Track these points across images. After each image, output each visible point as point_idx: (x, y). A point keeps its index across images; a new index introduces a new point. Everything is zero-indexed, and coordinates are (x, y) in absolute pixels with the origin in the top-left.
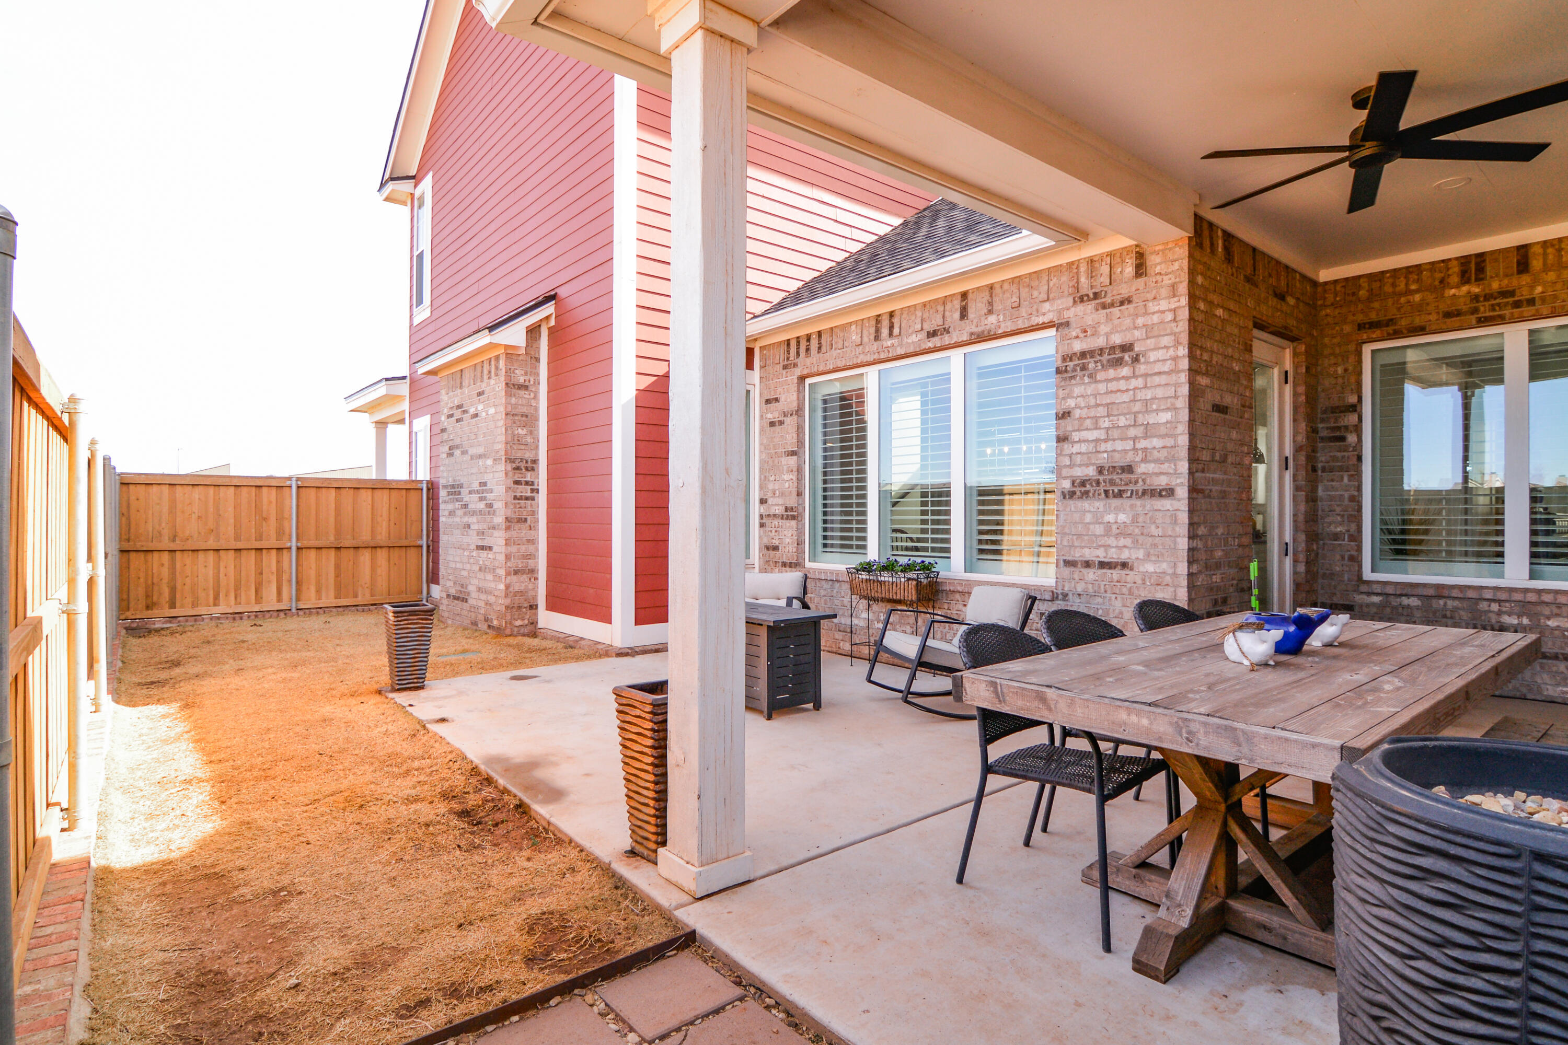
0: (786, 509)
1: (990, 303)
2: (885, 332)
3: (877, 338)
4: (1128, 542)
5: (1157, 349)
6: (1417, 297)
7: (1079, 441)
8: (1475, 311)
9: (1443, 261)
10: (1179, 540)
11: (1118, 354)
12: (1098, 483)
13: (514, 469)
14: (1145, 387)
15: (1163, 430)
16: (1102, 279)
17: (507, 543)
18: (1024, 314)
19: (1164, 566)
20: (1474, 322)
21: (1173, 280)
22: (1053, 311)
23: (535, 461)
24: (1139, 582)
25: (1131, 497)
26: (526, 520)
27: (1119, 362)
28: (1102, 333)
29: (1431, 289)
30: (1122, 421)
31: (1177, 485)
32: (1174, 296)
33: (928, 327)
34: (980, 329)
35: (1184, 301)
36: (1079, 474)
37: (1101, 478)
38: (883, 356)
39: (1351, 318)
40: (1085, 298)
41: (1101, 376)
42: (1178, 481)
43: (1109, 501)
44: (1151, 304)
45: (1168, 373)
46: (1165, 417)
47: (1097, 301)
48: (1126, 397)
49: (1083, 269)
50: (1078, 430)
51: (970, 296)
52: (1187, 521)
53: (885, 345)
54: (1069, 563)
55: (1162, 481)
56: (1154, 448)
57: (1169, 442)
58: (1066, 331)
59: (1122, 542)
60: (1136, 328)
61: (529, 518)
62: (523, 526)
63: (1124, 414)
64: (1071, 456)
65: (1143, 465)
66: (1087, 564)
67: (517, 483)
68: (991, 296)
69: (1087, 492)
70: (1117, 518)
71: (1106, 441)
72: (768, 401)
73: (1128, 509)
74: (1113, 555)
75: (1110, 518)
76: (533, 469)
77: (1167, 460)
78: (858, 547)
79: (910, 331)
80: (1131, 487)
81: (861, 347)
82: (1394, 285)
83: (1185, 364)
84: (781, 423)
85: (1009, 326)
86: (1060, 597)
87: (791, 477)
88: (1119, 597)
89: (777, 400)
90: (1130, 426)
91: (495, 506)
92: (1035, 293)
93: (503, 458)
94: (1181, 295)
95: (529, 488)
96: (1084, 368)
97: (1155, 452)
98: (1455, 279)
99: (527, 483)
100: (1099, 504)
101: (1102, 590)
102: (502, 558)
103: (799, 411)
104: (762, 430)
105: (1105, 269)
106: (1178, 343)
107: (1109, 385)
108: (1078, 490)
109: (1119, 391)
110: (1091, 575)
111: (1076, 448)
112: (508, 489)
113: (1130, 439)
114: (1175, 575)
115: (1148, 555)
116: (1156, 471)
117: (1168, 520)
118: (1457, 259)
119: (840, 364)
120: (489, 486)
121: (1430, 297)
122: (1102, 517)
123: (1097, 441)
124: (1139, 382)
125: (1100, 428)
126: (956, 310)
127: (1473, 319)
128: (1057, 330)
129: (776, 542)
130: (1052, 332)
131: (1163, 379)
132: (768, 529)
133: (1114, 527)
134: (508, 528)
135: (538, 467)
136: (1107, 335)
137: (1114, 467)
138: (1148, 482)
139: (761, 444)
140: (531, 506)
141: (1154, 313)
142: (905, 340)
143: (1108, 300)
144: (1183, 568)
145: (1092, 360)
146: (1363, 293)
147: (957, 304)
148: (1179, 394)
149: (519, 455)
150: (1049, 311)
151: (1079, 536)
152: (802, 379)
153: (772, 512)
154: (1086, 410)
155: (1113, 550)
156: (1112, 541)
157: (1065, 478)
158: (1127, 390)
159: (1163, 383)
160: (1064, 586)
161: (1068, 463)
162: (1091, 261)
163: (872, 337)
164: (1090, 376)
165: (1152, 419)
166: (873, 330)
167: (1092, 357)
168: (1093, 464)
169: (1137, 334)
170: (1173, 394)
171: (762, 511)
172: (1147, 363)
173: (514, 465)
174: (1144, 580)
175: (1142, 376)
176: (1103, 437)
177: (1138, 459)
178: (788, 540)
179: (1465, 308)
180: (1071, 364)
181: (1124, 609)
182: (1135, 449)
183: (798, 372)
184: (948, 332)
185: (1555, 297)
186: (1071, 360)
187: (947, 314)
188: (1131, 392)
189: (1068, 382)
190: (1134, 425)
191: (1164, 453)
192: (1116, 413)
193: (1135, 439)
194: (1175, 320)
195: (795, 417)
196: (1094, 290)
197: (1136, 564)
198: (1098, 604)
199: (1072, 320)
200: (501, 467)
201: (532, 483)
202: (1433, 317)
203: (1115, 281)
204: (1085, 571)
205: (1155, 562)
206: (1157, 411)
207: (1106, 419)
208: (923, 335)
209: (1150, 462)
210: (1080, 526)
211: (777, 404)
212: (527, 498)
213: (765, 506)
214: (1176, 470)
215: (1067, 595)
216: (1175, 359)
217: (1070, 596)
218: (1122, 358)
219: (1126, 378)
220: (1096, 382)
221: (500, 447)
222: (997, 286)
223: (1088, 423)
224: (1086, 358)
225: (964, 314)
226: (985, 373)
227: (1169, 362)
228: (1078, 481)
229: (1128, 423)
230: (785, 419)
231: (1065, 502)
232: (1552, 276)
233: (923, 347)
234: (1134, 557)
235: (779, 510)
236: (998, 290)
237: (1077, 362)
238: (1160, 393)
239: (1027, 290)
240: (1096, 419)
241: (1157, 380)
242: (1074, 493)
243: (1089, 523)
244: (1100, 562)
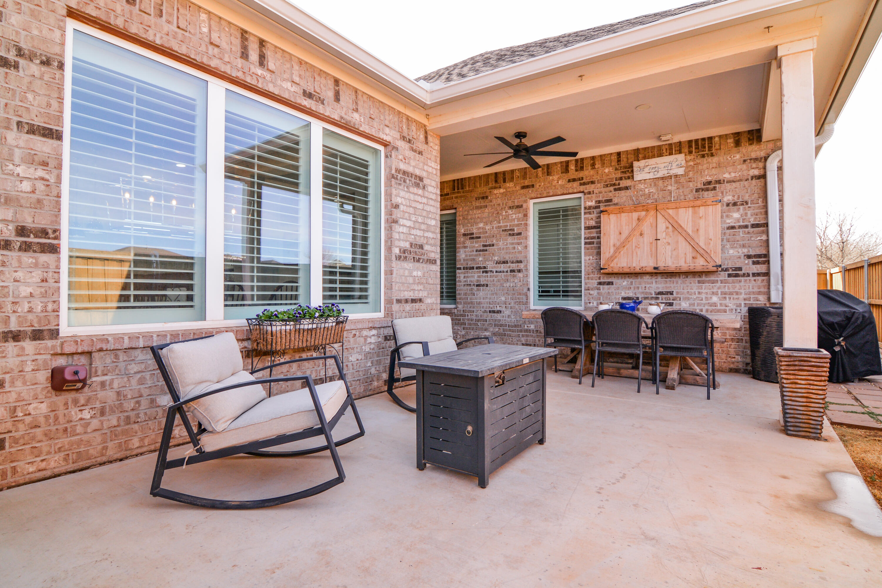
4: (422, 287)
7: (402, 226)
10: (438, 286)
11: (417, 180)
12: (411, 253)
14: (427, 204)
15: (433, 229)
16: (413, 132)
18: (377, 126)
19: (433, 299)
21: (436, 154)
22: (392, 136)
24: (426, 309)
25: (421, 262)
27: (417, 184)
28: (411, 164)
30: (419, 219)
31: (437, 258)
36: (402, 246)
37: (412, 250)
40: (405, 139)
41: (411, 189)
42: (437, 256)
43: (414, 264)
46: (433, 222)
47: (409, 144)
48: (421, 205)
49: (404, 120)
50: (401, 218)
54: (399, 301)
55: (432, 256)
56: (430, 237)
57: (435, 236)
58: (397, 153)
59: (420, 287)
60: (423, 170)
63: (421, 215)
64: (399, 233)
65: (427, 246)
66: (406, 301)
68: (356, 98)
69: (406, 257)
70: (418, 274)
71: (414, 229)
73: (421, 269)
74: (416, 295)
75: (415, 273)
77: (434, 245)
79: (285, 77)
80: (422, 257)
90: (422, 223)
92: (383, 118)
94: (438, 164)
96: (405, 181)
97: (430, 240)
100: (411, 265)
101: (412, 316)
105: (414, 129)
106: (437, 187)
107: (414, 196)
108: (402, 255)
109: (418, 202)
110: (408, 307)
111: (401, 229)
114: (437, 303)
115: (428, 294)
116: (431, 250)
117: (435, 276)
122: (412, 273)
123: (410, 227)
124: (425, 200)
125: (411, 221)
128: (393, 150)
133: (417, 279)
136: (414, 167)
137: (416, 244)
138: (428, 255)
141: (430, 166)
143: (413, 147)
144: (439, 300)
145: (407, 178)
150: (388, 134)
151: (403, 283)
154: (405, 207)
155: (415, 292)
156: (416, 287)
157: (397, 247)
159: (433, 205)
161: (398, 238)
162: (406, 117)
164: (407, 187)
165: (429, 222)
167: (408, 176)
168: (409, 241)
172: (428, 191)
175: (426, 197)
176: (412, 226)
177: (425, 242)
178: (25, 291)
180: (399, 175)
182: (424, 236)
186: (399, 173)
187: (322, 86)
189: (399, 186)
190: (424, 223)
191: (433, 241)
192: (416, 213)
193: (423, 231)
194: (436, 175)
196: (408, 137)
197: (423, 299)
199: (399, 148)
203: (417, 138)
204: (405, 305)
206: (431, 219)
207: (414, 216)
208: (299, 90)
209: (429, 245)
210: (403, 277)
214: (436, 250)
218: (420, 184)
219: (420, 194)
220: (409, 192)
222: (360, 94)
223: (406, 215)
227: (434, 195)
228: (402, 250)
229: (421, 221)
231: (397, 262)
234: (423, 295)
236: (360, 97)
237: (403, 176)
238: (432, 209)
239: (377, 111)
240: (410, 214)
241: (431, 202)
242: (400, 257)
243: (407, 276)
244: (412, 299)
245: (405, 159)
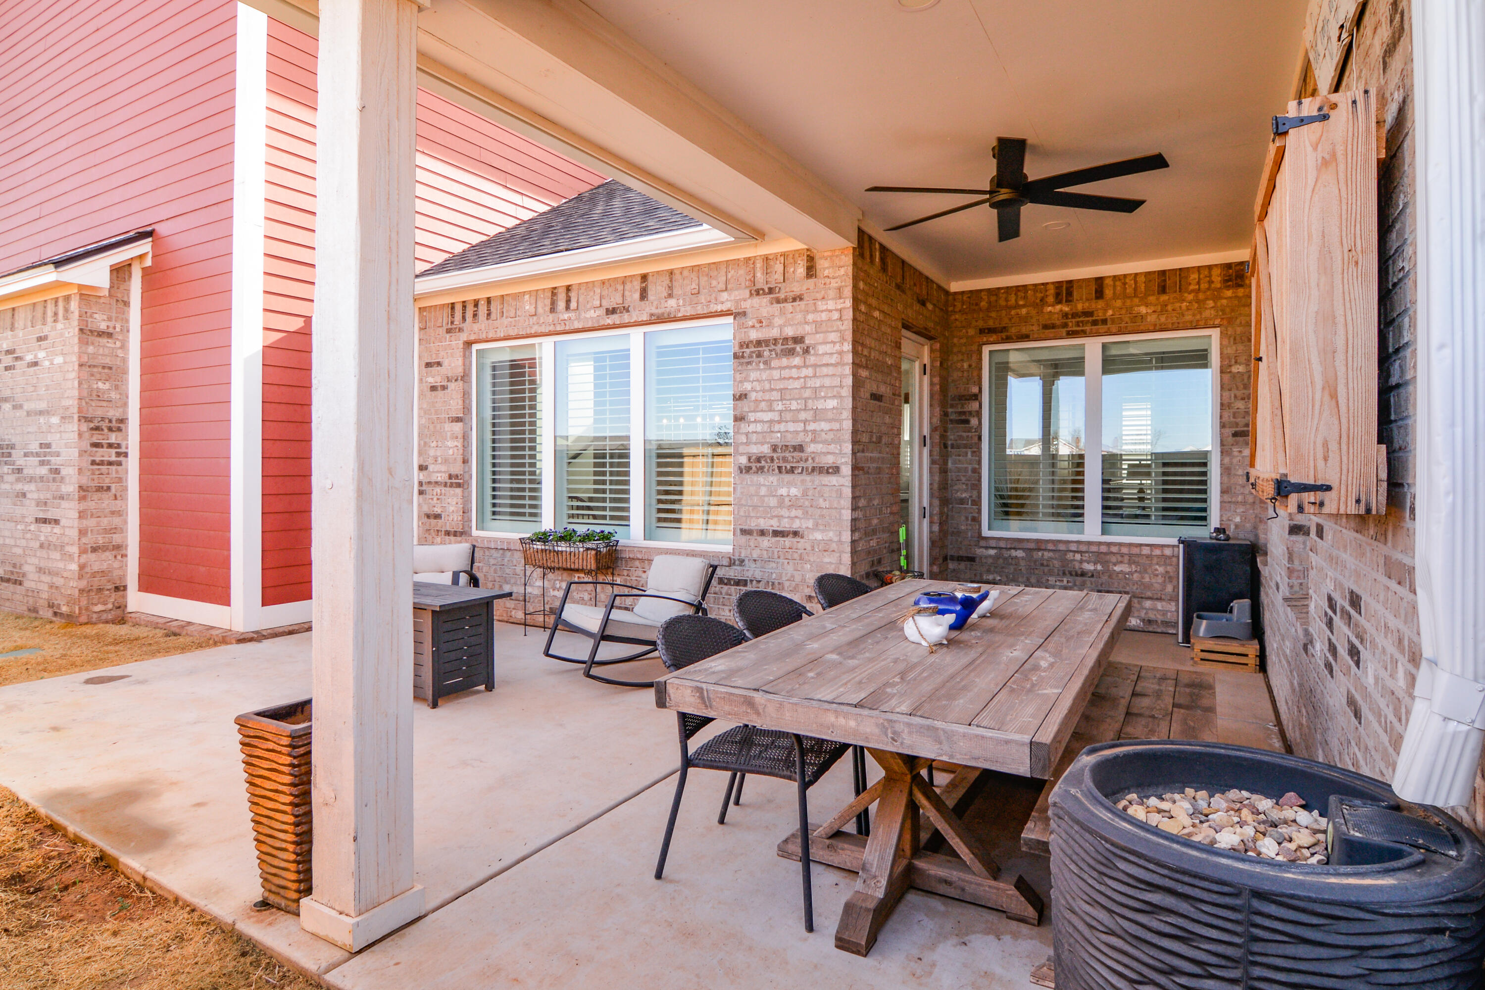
0: (450, 477)
1: (670, 288)
2: (561, 305)
3: (553, 310)
4: (799, 513)
5: (825, 343)
6: (1024, 311)
7: (755, 421)
8: (1065, 325)
9: (1043, 284)
10: (843, 511)
11: (791, 345)
12: (772, 459)
13: (92, 429)
14: (815, 376)
15: (830, 415)
16: (776, 276)
17: (82, 515)
18: (703, 301)
19: (831, 534)
20: (1064, 334)
21: (839, 284)
22: (731, 301)
23: (122, 421)
24: (809, 548)
25: (802, 473)
26: (109, 488)
27: (791, 352)
28: (776, 325)
29: (1035, 305)
30: (794, 405)
31: (842, 463)
32: (840, 298)
33: (607, 304)
34: (659, 311)
35: (849, 303)
36: (755, 451)
37: (775, 455)
38: (559, 328)
39: (974, 323)
40: (761, 292)
41: (774, 363)
42: (843, 460)
43: (782, 476)
44: (820, 303)
45: (835, 365)
46: (832, 403)
47: (772, 296)
48: (797, 384)
49: (759, 265)
50: (754, 411)
51: (650, 278)
52: (850, 495)
53: (562, 317)
54: (744, 532)
55: (829, 460)
56: (822, 430)
57: (836, 426)
58: (743, 320)
59: (794, 513)
60: (806, 323)
61: (113, 486)
62: (105, 495)
63: (796, 399)
64: (747, 434)
65: (812, 445)
66: (762, 533)
67: (96, 445)
68: (671, 281)
69: (762, 468)
70: (789, 492)
71: (779, 422)
72: (428, 365)
73: (799, 484)
74: (785, 525)
75: (783, 491)
76: (119, 430)
77: (833, 441)
78: (531, 515)
79: (588, 306)
80: (802, 464)
81: (535, 318)
82: (1007, 300)
83: (849, 358)
84: (444, 388)
85: (688, 311)
86: (737, 562)
87: (456, 443)
88: (791, 562)
89: (439, 364)
90: (801, 410)
91: (64, 472)
92: (714, 283)
93: (76, 417)
94: (846, 298)
95: (113, 451)
96: (759, 355)
97: (823, 434)
98: (1051, 299)
99: (110, 446)
100: (772, 479)
101: (776, 556)
102: (74, 533)
103: (465, 377)
104: (421, 394)
105: (779, 268)
106: (843, 339)
107: (782, 372)
108: (753, 465)
109: (791, 378)
110: (766, 542)
111: (752, 428)
112: (82, 453)
113: (801, 421)
114: (840, 542)
115: (817, 525)
116: (824, 450)
117: (834, 495)
118: (1053, 283)
119: (513, 333)
120: (54, 448)
121: (1033, 312)
122: (776, 491)
123: (771, 422)
124: (809, 372)
125: (774, 411)
126: (636, 290)
127: (1063, 331)
128: (735, 318)
129: (438, 510)
130: (730, 319)
131: (830, 370)
132: (427, 496)
133: (787, 499)
134: (82, 499)
135: (127, 427)
136: (781, 327)
137: (786, 446)
138: (817, 460)
139: (420, 409)
140: (117, 472)
141: (822, 311)
142: (583, 315)
143: (782, 296)
144: (847, 536)
145: (767, 349)
146: (984, 304)
147: (637, 285)
148: (844, 384)
149: (99, 413)
150: (727, 300)
151: (755, 507)
152: (468, 344)
153: (434, 479)
154: (761, 393)
155: (786, 520)
156: (784, 512)
157: (742, 454)
158: (799, 378)
159: (830, 373)
160: (740, 553)
161: (745, 441)
162: (766, 259)
163: (548, 308)
164: (765, 363)
165: (820, 405)
166: (548, 302)
167: (767, 346)
168: (768, 443)
169: (808, 328)
170: (839, 384)
171: (421, 477)
172: (816, 355)
173: (92, 425)
174: (813, 547)
175: (811, 366)
176: (777, 418)
177: (808, 439)
178: (452, 509)
179: (1058, 323)
180: (748, 351)
181: (795, 573)
182: (805, 431)
183: (464, 337)
184: (628, 311)
185: (1121, 319)
186: (747, 347)
187: (627, 293)
188: (802, 380)
189: (744, 367)
190: (805, 409)
191: (831, 436)
192: (788, 397)
193: (805, 422)
194: (840, 319)
195: (460, 383)
196: (769, 286)
197: (806, 533)
198: (772, 568)
199: (749, 311)
200: (73, 427)
201: (119, 446)
202: (1035, 328)
203: (788, 279)
204: (760, 539)
205: (823, 531)
206: (825, 398)
207: (780, 403)
208: (602, 312)
209: (819, 442)
210: (755, 498)
211: (439, 368)
212: (110, 463)
213: (425, 472)
214: (841, 450)
215: (743, 561)
216: (841, 353)
217: (746, 562)
218: (794, 349)
219: (798, 367)
220: (771, 368)
221: (71, 402)
222: (677, 272)
223: (763, 405)
224: (761, 346)
225: (644, 295)
226: (664, 352)
227: (835, 356)
228: (754, 457)
229: (799, 407)
230: (449, 384)
231: (741, 475)
232: (1119, 303)
233: (602, 323)
234: (804, 526)
235: (442, 477)
236: (677, 276)
237: (753, 349)
238: (827, 382)
239: (706, 278)
240: (770, 402)
241: (825, 370)
242: (750, 468)
243: (764, 496)
244: (774, 531)
245: (761, 322)
